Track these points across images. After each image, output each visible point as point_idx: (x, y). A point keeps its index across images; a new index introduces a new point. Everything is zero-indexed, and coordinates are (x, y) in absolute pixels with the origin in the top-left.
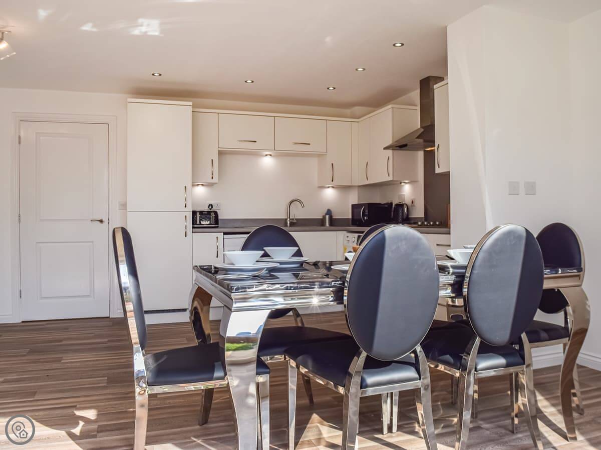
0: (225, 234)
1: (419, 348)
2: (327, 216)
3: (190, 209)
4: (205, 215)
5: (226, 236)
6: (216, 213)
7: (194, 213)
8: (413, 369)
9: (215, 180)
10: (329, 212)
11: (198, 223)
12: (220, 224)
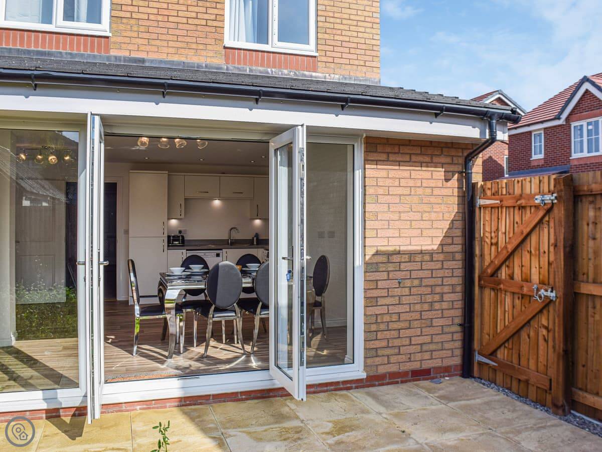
0: (187, 250)
1: (235, 304)
2: (255, 239)
3: (166, 235)
4: (176, 238)
5: (187, 252)
6: (183, 237)
7: (169, 237)
8: (234, 313)
9: (183, 216)
10: (257, 235)
11: (171, 243)
12: (186, 244)
